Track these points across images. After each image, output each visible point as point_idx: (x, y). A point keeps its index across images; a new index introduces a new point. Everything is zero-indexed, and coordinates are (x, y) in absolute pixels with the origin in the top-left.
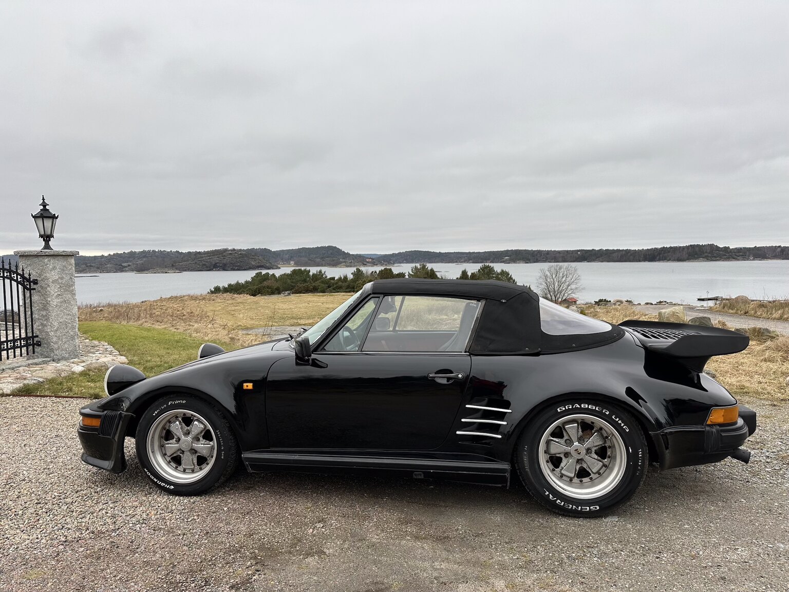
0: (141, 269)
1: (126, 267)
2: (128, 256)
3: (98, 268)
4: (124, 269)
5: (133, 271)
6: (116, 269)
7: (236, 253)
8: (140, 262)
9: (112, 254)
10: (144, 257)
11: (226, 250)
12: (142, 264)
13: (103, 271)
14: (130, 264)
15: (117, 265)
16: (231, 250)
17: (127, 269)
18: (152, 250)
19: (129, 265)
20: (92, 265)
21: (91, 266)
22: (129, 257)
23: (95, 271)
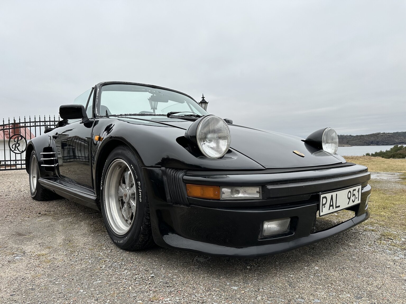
7: (385, 135)
11: (379, 134)
16: (383, 134)
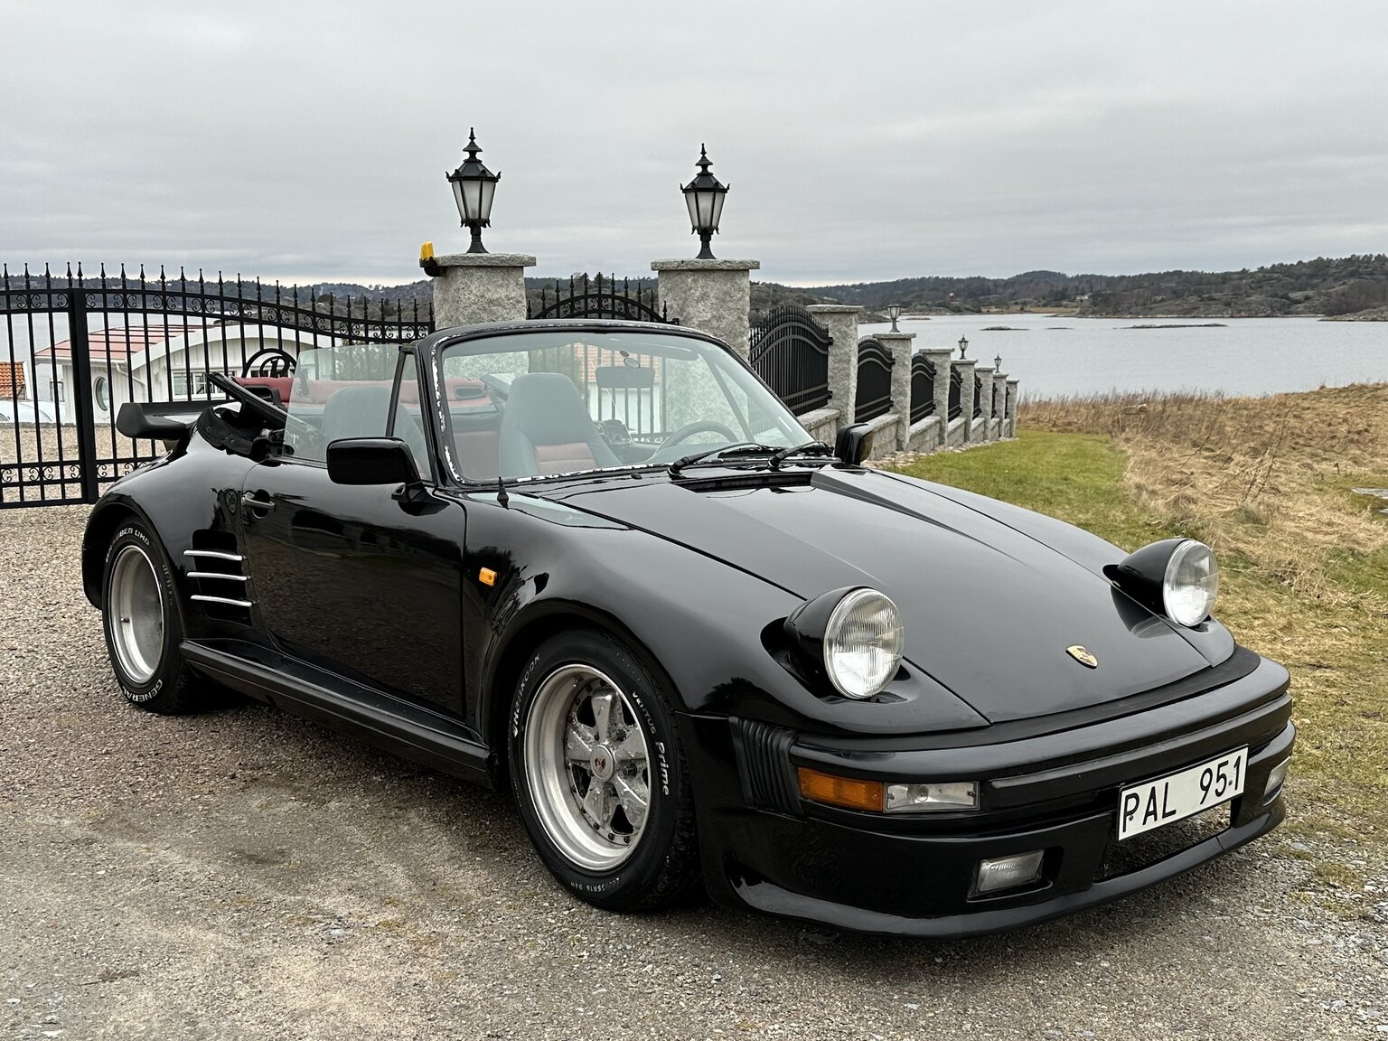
0: (1336, 310)
1: (1300, 302)
2: (1308, 271)
3: (1228, 304)
4: (1293, 308)
5: (1313, 311)
6: (1271, 307)
8: (1339, 288)
9: (1268, 266)
10: (1352, 274)
12: (1343, 294)
13: (1240, 312)
14: (1310, 293)
15: (1276, 295)
17: (1301, 307)
18: (1375, 254)
19: (1307, 298)
20: (1214, 295)
21: (1211, 299)
22: (1311, 276)
23: (1219, 312)
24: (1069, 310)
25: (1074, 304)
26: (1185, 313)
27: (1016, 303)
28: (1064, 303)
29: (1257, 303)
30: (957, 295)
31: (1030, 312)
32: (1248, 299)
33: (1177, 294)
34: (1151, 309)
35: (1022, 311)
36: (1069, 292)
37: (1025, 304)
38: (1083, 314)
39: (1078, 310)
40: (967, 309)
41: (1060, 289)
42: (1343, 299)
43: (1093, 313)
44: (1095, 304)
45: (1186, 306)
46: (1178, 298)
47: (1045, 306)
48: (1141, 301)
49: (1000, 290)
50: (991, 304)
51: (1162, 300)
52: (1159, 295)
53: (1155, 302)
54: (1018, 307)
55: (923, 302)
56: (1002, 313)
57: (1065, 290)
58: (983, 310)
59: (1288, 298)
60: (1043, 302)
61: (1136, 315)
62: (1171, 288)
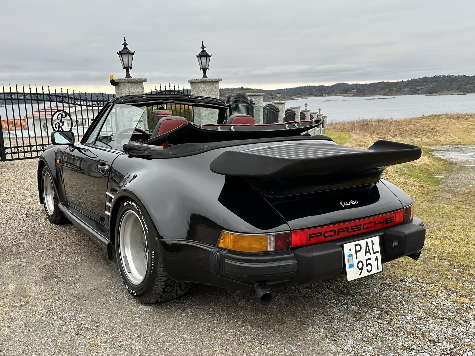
0: (431, 92)
1: (419, 90)
2: (422, 81)
3: (398, 91)
4: (417, 92)
5: (424, 93)
6: (411, 92)
8: (431, 86)
9: (410, 79)
10: (435, 81)
12: (433, 87)
13: (401, 93)
14: (423, 87)
15: (412, 88)
17: (420, 92)
18: (442, 75)
19: (422, 89)
20: (394, 89)
21: (392, 90)
23: (395, 94)
24: (350, 94)
25: (351, 93)
26: (385, 94)
27: (334, 93)
28: (348, 92)
29: (406, 91)
30: (315, 91)
31: (338, 95)
32: (404, 90)
33: (382, 89)
34: (374, 93)
35: (336, 95)
36: (350, 89)
37: (336, 93)
38: (354, 96)
39: (352, 94)
40: (319, 95)
41: (347, 88)
42: (432, 89)
43: (357, 95)
44: (357, 92)
45: (385, 92)
46: (383, 90)
47: (342, 93)
48: (372, 91)
49: (329, 89)
50: (326, 93)
51: (378, 91)
52: (377, 89)
53: (376, 91)
54: (334, 94)
55: (306, 93)
56: (329, 96)
57: (349, 88)
58: (324, 95)
59: (416, 89)
60: (342, 92)
61: (370, 95)
62: (381, 87)
